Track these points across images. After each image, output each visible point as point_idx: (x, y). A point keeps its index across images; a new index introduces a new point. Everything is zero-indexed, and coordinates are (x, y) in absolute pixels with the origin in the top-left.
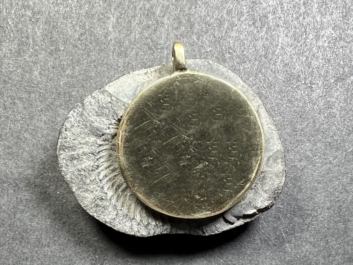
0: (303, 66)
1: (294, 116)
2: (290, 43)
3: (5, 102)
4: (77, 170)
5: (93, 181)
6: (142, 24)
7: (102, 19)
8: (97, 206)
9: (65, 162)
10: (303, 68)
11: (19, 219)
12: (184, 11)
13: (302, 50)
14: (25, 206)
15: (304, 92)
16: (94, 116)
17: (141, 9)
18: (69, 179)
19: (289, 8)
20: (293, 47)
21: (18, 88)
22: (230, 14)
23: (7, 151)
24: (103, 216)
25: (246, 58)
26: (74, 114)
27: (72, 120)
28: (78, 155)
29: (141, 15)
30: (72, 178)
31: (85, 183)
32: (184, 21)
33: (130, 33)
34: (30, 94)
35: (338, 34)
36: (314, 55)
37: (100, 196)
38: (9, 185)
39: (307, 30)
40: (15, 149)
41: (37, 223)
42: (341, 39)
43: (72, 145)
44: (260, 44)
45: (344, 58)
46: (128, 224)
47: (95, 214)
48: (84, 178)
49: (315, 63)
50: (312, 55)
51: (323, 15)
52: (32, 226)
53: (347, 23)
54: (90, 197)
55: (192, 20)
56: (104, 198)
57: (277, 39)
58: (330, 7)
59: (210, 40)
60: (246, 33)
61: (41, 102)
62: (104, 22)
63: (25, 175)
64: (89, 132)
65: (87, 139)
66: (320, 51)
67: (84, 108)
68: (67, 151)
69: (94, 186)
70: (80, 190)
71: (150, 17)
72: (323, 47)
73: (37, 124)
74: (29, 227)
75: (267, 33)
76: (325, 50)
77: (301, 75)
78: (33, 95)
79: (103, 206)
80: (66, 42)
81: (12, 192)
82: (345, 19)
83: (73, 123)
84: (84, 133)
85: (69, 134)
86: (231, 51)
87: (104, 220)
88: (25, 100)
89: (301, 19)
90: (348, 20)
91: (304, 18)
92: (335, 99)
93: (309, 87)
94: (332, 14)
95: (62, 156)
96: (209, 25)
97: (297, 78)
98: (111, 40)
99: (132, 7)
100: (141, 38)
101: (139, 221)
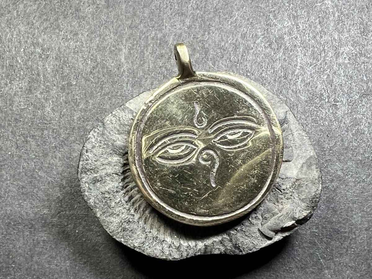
0: (325, 84)
1: (320, 135)
2: (309, 62)
3: (17, 140)
4: (101, 194)
5: (119, 202)
6: (155, 53)
7: (114, 51)
8: (124, 230)
9: (87, 186)
10: (326, 87)
11: (36, 262)
12: (198, 38)
13: (322, 69)
14: (43, 248)
15: (329, 110)
16: (116, 134)
17: (153, 39)
18: (92, 204)
19: (304, 28)
20: (313, 66)
21: (30, 126)
22: (245, 37)
23: (22, 191)
24: (130, 241)
25: (265, 80)
26: (94, 135)
27: (93, 140)
28: (101, 177)
29: (153, 45)
30: (95, 203)
31: (109, 207)
32: (198, 48)
33: (144, 63)
34: (43, 131)
35: (358, 50)
36: (335, 73)
37: (127, 219)
38: (24, 226)
39: (326, 48)
40: (29, 189)
41: (56, 265)
42: (361, 54)
43: (93, 166)
44: (278, 65)
45: (367, 74)
46: (159, 247)
47: (122, 240)
48: (108, 201)
49: (336, 81)
50: (334, 73)
51: (341, 32)
52: (51, 269)
53: (366, 38)
54: (115, 221)
55: (206, 46)
56: (131, 220)
57: (295, 59)
58: (347, 24)
59: (227, 65)
60: (263, 55)
61: (55, 138)
62: (116, 54)
63: (41, 215)
64: (111, 152)
65: (110, 160)
66: (340, 69)
67: (104, 128)
68: (88, 174)
69: (120, 208)
70: (105, 214)
71: (163, 46)
72: (344, 63)
73: (52, 161)
74: (48, 270)
75: (284, 54)
76: (346, 67)
77: (324, 93)
78: (46, 132)
79: (130, 229)
80: (78, 76)
81: (28, 233)
82: (364, 35)
83: (94, 144)
84: (106, 153)
85: (91, 156)
86: (249, 74)
87: (132, 245)
88: (37, 138)
89: (318, 38)
90: (366, 36)
91: (321, 37)
92: (361, 115)
93: (333, 105)
94: (349, 31)
95: (84, 180)
96: (224, 50)
97: (320, 97)
98: (124, 71)
99: (144, 38)
100: (155, 67)
101: (170, 243)
